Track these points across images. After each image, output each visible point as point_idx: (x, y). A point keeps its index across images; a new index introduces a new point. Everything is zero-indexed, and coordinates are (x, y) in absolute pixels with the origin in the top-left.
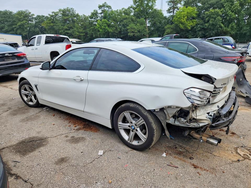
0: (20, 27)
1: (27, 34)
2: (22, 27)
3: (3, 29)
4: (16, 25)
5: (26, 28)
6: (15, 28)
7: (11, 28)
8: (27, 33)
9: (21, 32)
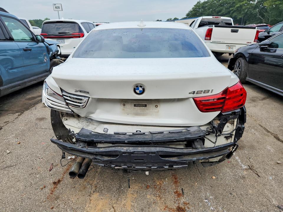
0: (237, 9)
1: (242, 18)
2: (239, 9)
3: (220, 12)
4: (234, 7)
5: (244, 10)
6: (231, 10)
7: (228, 10)
8: (243, 16)
9: (237, 15)
